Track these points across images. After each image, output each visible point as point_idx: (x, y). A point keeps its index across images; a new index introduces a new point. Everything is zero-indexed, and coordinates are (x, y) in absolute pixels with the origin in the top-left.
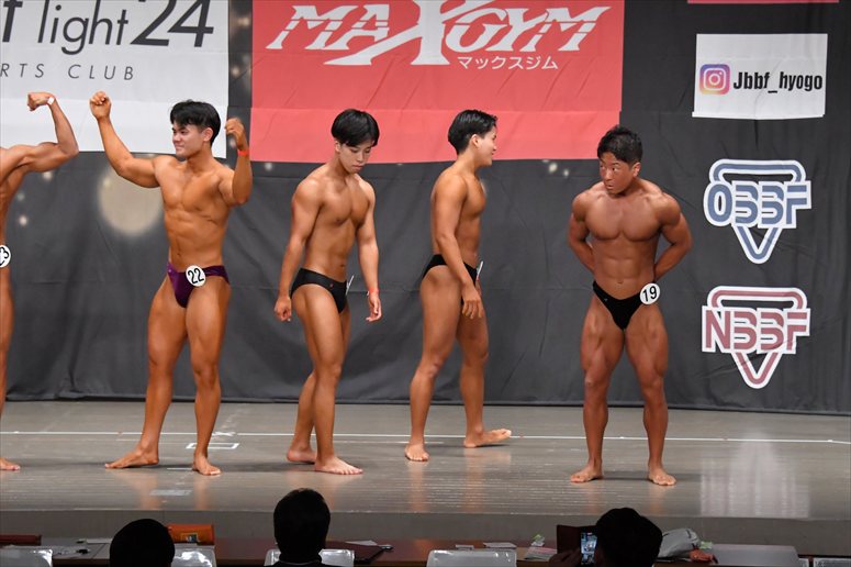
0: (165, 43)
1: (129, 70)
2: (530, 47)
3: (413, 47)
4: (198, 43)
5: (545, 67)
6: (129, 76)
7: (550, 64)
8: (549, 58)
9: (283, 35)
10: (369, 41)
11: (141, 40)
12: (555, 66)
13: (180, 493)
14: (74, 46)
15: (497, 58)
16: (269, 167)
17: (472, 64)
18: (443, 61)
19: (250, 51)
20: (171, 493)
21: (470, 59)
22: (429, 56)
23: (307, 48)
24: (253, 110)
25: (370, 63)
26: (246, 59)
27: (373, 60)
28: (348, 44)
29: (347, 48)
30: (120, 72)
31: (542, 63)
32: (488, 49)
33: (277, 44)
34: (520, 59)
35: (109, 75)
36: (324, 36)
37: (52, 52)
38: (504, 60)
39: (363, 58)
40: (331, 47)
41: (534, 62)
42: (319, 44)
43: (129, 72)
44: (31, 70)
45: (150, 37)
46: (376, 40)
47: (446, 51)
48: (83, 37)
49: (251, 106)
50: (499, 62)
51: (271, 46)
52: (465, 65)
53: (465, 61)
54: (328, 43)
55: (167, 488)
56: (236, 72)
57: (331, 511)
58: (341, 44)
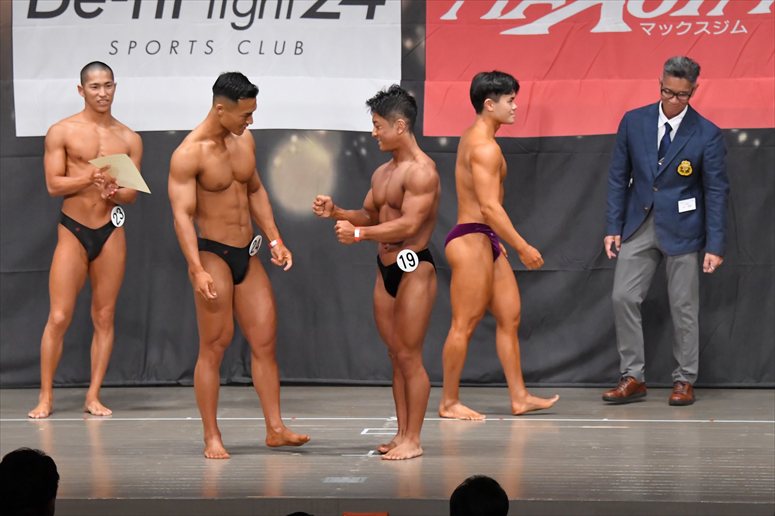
0: (336, 16)
1: (299, 45)
2: (718, 11)
3: (593, 14)
4: (370, 15)
5: (733, 31)
6: (299, 51)
7: (739, 28)
8: (738, 22)
9: (457, 5)
10: (546, 9)
11: (312, 13)
12: (745, 30)
13: (354, 480)
14: (243, 22)
15: (683, 23)
16: (443, 142)
17: (656, 31)
18: (625, 28)
19: (424, 23)
20: (345, 480)
21: (653, 25)
22: (610, 23)
23: (484, 17)
24: (427, 83)
25: (547, 32)
26: (419, 30)
27: (551, 29)
28: (525, 12)
29: (524, 17)
30: (290, 47)
31: (731, 28)
32: (673, 14)
33: (451, 15)
34: (707, 24)
35: (279, 50)
36: (499, 6)
37: (221, 27)
38: (690, 25)
39: (540, 27)
40: (508, 16)
41: (723, 26)
42: (494, 13)
43: (299, 47)
44: (200, 47)
45: (320, 10)
46: (554, 7)
47: (627, 17)
48: (252, 11)
49: (424, 78)
50: (684, 28)
51: (445, 17)
52: (648, 32)
53: (647, 27)
54: (504, 12)
55: (340, 475)
56: (409, 44)
57: (510, 499)
58: (517, 13)
